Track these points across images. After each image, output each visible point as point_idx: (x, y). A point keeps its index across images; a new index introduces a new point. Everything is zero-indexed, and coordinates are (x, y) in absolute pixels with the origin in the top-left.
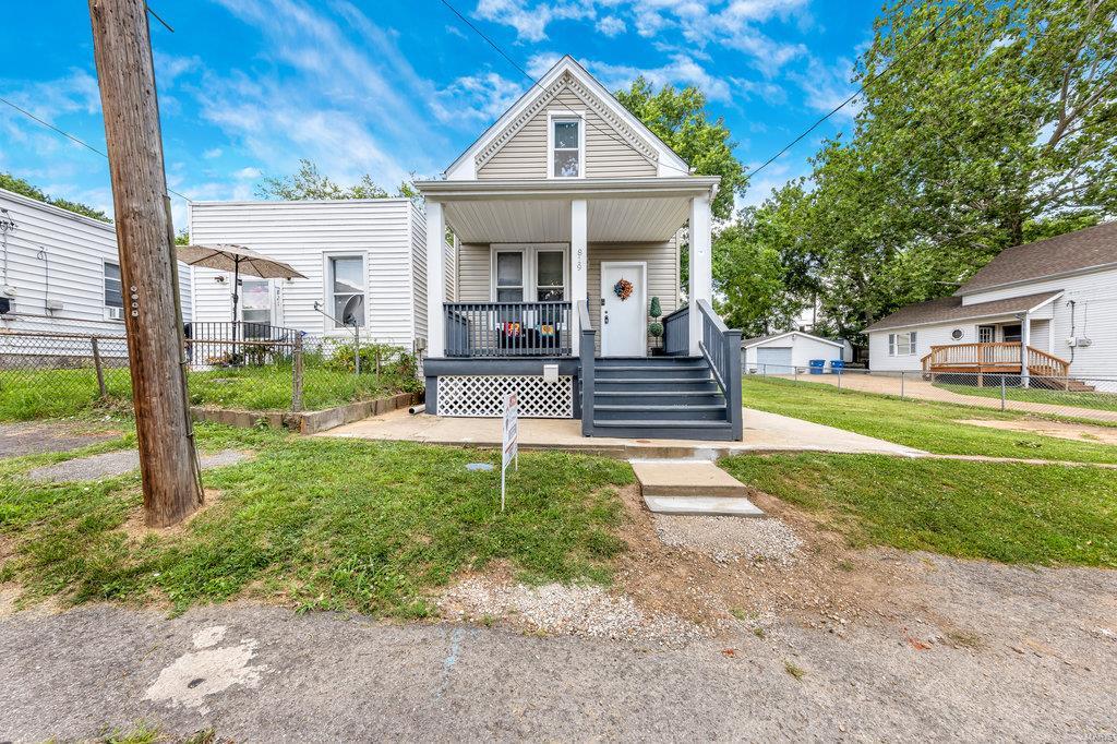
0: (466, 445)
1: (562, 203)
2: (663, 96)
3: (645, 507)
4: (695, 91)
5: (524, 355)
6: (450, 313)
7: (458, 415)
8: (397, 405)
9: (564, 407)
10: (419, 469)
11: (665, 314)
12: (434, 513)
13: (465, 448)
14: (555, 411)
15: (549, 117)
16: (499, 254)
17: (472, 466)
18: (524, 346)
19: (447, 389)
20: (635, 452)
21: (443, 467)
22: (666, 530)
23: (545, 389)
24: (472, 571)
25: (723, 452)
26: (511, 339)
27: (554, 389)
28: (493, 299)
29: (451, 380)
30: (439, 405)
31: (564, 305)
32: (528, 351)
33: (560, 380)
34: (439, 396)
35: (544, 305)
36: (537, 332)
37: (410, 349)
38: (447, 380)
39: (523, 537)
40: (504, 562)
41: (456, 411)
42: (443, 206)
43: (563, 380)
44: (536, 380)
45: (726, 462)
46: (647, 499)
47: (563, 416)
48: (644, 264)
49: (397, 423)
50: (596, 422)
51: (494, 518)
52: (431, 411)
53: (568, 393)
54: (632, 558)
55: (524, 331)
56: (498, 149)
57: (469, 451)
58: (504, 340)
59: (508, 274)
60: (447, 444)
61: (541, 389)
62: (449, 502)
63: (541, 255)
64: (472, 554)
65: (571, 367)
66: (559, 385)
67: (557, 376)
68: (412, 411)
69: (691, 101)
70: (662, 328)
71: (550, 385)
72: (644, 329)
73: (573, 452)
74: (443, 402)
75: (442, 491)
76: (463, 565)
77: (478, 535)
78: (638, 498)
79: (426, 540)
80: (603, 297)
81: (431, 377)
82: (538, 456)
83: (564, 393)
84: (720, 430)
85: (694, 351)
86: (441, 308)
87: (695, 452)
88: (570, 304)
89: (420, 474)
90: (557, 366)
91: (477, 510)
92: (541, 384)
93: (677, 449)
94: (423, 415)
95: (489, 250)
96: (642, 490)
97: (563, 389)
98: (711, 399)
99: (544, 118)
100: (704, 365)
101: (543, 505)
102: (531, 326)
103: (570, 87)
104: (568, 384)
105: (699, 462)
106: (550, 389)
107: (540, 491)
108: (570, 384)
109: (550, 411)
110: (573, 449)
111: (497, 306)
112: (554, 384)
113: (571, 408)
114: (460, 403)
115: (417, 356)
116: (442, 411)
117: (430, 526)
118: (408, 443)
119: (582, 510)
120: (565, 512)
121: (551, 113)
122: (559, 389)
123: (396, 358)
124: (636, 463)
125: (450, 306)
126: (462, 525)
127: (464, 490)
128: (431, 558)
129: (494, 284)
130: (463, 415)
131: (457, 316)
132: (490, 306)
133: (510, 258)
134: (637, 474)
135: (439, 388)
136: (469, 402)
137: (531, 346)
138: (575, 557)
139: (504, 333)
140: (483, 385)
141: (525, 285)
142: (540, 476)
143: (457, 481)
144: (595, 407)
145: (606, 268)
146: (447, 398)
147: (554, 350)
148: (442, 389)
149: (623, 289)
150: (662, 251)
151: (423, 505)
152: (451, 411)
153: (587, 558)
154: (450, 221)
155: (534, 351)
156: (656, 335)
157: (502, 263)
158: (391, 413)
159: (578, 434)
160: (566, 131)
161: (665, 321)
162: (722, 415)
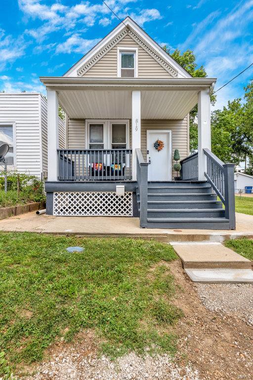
0: (68, 235)
1: (127, 92)
2: (175, 54)
3: (188, 278)
4: (190, 54)
5: (104, 180)
6: (61, 156)
7: (65, 215)
8: (30, 209)
9: (127, 210)
10: (33, 252)
11: (182, 159)
12: (39, 289)
13: (67, 236)
14: (122, 212)
15: (118, 51)
16: (91, 125)
17: (71, 249)
18: (105, 175)
19: (59, 200)
20: (174, 237)
21: (50, 250)
22: (207, 297)
23: (117, 200)
24: (64, 344)
25: (227, 237)
26: (97, 172)
27: (122, 200)
28: (87, 148)
29: (62, 194)
30: (54, 209)
31: (128, 151)
32: (107, 177)
33: (125, 194)
34: (54, 204)
35: (116, 151)
36: (112, 168)
37: (39, 177)
38: (59, 195)
39: (105, 309)
40: (91, 333)
41: (64, 213)
42: (58, 93)
43: (127, 195)
44: (112, 195)
45: (230, 243)
46: (187, 270)
47: (127, 215)
48: (170, 131)
49: (28, 220)
50: (149, 219)
51: (84, 292)
52: (50, 213)
53: (130, 202)
54: (188, 324)
55: (105, 167)
56: (90, 67)
57: (70, 238)
58: (93, 172)
59: (96, 137)
60: (56, 234)
61: (114, 200)
62: (51, 280)
63: (114, 126)
64: (65, 326)
65: (131, 186)
66: (125, 197)
67: (124, 192)
68: (38, 213)
69: (188, 58)
70: (181, 166)
71: (120, 197)
72: (170, 167)
73: (135, 238)
74: (56, 208)
75: (47, 270)
76: (57, 338)
77: (72, 308)
78: (181, 270)
79: (29, 314)
80: (148, 150)
81: (50, 193)
82: (113, 241)
83: (127, 202)
84: (222, 224)
85: (201, 178)
86: (56, 153)
87: (210, 238)
88: (131, 151)
89: (34, 257)
90: (124, 186)
91: (71, 286)
92: (114, 197)
93: (199, 236)
94: (45, 215)
95: (85, 123)
96: (183, 265)
97: (127, 200)
98: (214, 205)
99: (115, 51)
100: (208, 185)
101: (119, 279)
102: (108, 165)
103: (129, 34)
104: (130, 197)
105: (213, 243)
106: (120, 200)
107: (116, 268)
108: (131, 197)
109: (120, 212)
110: (136, 236)
111: (89, 151)
112: (122, 197)
113: (132, 211)
114: (67, 208)
115: (43, 182)
116: (56, 213)
117: (34, 301)
118: (30, 234)
119: (147, 283)
120: (135, 284)
121: (119, 48)
122: (125, 200)
123: (30, 183)
124: (176, 245)
125: (61, 151)
126: (60, 299)
127: (63, 268)
128: (30, 333)
129: (87, 142)
130: (69, 215)
131: (65, 158)
132: (85, 151)
133: (97, 127)
134: (178, 252)
135: (54, 199)
136: (72, 208)
137: (108, 175)
138: (145, 325)
139: (93, 169)
140: (80, 197)
141: (105, 143)
142: (115, 256)
143: (59, 261)
144: (148, 210)
145: (150, 133)
146: (59, 205)
147: (122, 177)
148: (56, 200)
149: (159, 145)
150: (179, 125)
151: (31, 283)
152: (62, 213)
153: (155, 325)
154: (61, 103)
155: (110, 177)
156: (177, 170)
157: (92, 130)
158: (26, 214)
159: (138, 227)
160: (128, 59)
161: (182, 163)
162: (222, 214)
